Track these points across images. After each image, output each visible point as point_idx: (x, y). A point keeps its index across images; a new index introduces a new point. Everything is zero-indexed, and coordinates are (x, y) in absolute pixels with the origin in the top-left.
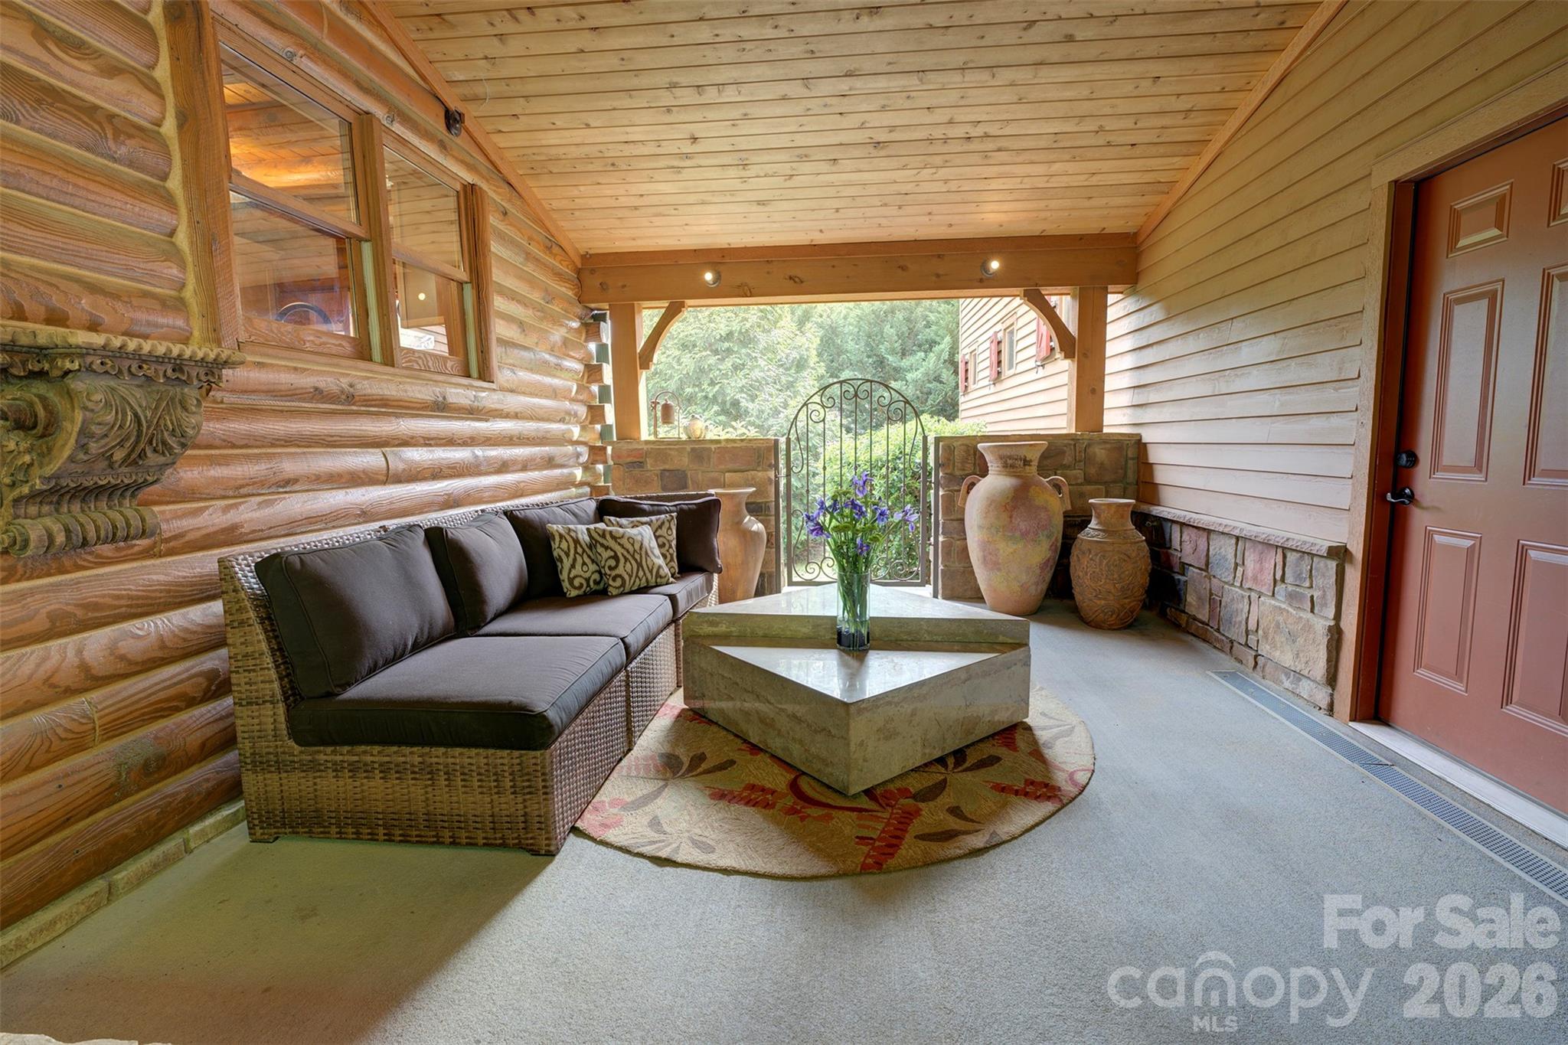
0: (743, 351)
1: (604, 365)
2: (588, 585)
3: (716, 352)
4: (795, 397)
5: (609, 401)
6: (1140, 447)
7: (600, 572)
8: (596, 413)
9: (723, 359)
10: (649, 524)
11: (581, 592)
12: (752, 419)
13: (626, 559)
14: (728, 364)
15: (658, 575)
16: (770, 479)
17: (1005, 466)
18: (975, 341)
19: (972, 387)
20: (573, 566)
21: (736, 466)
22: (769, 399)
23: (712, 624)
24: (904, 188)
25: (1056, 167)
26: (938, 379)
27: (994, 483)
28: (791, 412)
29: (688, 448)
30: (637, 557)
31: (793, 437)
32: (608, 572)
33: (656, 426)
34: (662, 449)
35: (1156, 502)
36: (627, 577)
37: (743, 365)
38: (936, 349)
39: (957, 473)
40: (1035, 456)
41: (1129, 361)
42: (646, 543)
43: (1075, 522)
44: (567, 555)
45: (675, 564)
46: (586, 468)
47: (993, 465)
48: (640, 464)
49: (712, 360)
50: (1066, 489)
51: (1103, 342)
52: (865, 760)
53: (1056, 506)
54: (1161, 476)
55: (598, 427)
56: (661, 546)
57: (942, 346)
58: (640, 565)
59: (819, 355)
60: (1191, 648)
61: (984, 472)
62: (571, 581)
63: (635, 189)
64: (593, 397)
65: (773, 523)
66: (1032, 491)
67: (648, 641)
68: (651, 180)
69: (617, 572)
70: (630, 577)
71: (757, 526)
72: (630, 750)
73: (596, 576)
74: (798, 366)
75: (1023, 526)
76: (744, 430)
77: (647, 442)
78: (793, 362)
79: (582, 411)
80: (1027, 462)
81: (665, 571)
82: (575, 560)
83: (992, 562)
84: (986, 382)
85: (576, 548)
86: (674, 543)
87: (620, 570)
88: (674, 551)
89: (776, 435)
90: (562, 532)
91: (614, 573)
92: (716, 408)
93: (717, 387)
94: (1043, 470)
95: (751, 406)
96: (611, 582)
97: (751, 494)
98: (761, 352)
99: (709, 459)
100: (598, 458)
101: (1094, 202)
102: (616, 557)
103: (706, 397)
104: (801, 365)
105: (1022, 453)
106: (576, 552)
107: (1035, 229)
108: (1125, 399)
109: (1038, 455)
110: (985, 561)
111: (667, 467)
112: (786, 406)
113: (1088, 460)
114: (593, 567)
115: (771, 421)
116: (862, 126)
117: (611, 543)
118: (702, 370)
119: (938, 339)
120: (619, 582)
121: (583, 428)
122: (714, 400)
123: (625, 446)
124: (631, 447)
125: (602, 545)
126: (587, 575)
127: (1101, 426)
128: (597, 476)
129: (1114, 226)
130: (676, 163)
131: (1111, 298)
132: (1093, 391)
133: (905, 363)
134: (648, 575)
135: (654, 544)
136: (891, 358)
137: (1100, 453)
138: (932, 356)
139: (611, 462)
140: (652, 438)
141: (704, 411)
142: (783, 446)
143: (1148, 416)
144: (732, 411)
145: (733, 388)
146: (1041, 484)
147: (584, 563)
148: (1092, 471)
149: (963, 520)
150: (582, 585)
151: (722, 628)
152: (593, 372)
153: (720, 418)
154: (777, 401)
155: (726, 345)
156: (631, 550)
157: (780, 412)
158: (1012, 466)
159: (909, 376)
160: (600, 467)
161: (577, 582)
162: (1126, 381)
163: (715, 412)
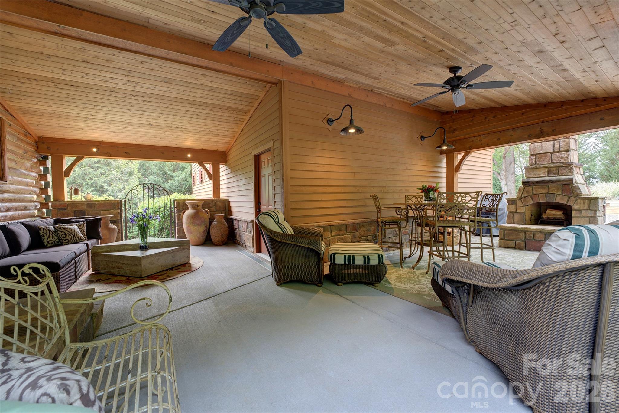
0: (105, 168)
1: (48, 175)
2: (55, 243)
3: (92, 168)
4: (129, 185)
5: (49, 187)
6: (229, 202)
7: (59, 239)
8: (44, 191)
9: (96, 170)
10: (76, 225)
11: (52, 245)
12: (109, 193)
13: (69, 235)
14: (98, 172)
15: (81, 239)
16: (118, 213)
17: (193, 207)
18: (196, 170)
19: (196, 184)
20: (49, 237)
21: (106, 209)
22: (117, 186)
23: (101, 249)
24: (161, 135)
25: (201, 136)
26: (186, 180)
27: (190, 211)
28: (126, 191)
29: (86, 203)
30: (73, 234)
31: (127, 199)
32: (62, 238)
33: (71, 196)
34: (74, 204)
35: (231, 215)
36: (70, 240)
37: (105, 173)
38: (186, 170)
39: (181, 209)
40: (200, 205)
41: (226, 181)
42: (76, 230)
43: (211, 221)
44: (46, 234)
45: (86, 236)
46: (39, 210)
47: (189, 207)
48: (65, 209)
49: (91, 170)
50: (209, 213)
51: (219, 177)
52: (146, 269)
53: (207, 217)
54: (233, 209)
55: (44, 196)
56: (81, 231)
57: (187, 170)
58: (74, 236)
59: (139, 170)
60: (236, 247)
61: (188, 209)
62: (48, 242)
63: (67, 123)
64: (42, 185)
65: (120, 226)
66: (199, 213)
67: (81, 254)
68: (74, 122)
69: (66, 238)
70: (71, 239)
71: (114, 226)
72: (76, 281)
73: (58, 240)
74: (129, 174)
75: (197, 222)
76: (107, 197)
77: (68, 201)
78: (127, 172)
79: (38, 190)
80: (198, 206)
81: (83, 237)
82: (49, 236)
83: (190, 232)
84: (198, 183)
85: (49, 232)
86: (85, 230)
87: (67, 238)
88: (85, 232)
89: (120, 199)
90: (44, 228)
91: (65, 239)
92: (92, 188)
93: (93, 181)
94: (203, 208)
95: (109, 188)
96: (64, 241)
97: (112, 217)
98: (113, 168)
99: (95, 207)
100: (44, 207)
101: (213, 144)
102: (65, 234)
103: (87, 184)
104: (131, 174)
105: (197, 204)
106: (50, 233)
107: (200, 148)
108: (226, 190)
109: (201, 204)
110: (188, 232)
111: (77, 209)
112: (124, 188)
113: (216, 205)
114: (56, 238)
115: (118, 194)
116: (147, 121)
117: (64, 230)
118: (85, 174)
119: (186, 167)
120: (67, 241)
121: (38, 196)
122: (92, 185)
123: (58, 203)
124: (60, 203)
125: (60, 231)
126: (54, 240)
127: (220, 197)
128: (43, 213)
129: (220, 149)
130: (84, 119)
131: (221, 166)
132: (217, 188)
133: (174, 174)
134: (77, 239)
135: (79, 230)
136: (169, 172)
137: (219, 204)
138: (184, 173)
139: (51, 208)
140: (70, 200)
141: (86, 189)
142: (123, 203)
143: (230, 194)
144: (101, 190)
145: (101, 181)
146: (202, 211)
147: (53, 237)
148: (218, 208)
149: (182, 222)
150: (52, 243)
151: (105, 250)
152: (43, 177)
153: (94, 192)
154: (121, 186)
155: (97, 165)
156: (71, 232)
157: (122, 191)
158: (194, 207)
159: (176, 179)
160: (44, 210)
161: (50, 242)
162: (226, 186)
163: (92, 190)
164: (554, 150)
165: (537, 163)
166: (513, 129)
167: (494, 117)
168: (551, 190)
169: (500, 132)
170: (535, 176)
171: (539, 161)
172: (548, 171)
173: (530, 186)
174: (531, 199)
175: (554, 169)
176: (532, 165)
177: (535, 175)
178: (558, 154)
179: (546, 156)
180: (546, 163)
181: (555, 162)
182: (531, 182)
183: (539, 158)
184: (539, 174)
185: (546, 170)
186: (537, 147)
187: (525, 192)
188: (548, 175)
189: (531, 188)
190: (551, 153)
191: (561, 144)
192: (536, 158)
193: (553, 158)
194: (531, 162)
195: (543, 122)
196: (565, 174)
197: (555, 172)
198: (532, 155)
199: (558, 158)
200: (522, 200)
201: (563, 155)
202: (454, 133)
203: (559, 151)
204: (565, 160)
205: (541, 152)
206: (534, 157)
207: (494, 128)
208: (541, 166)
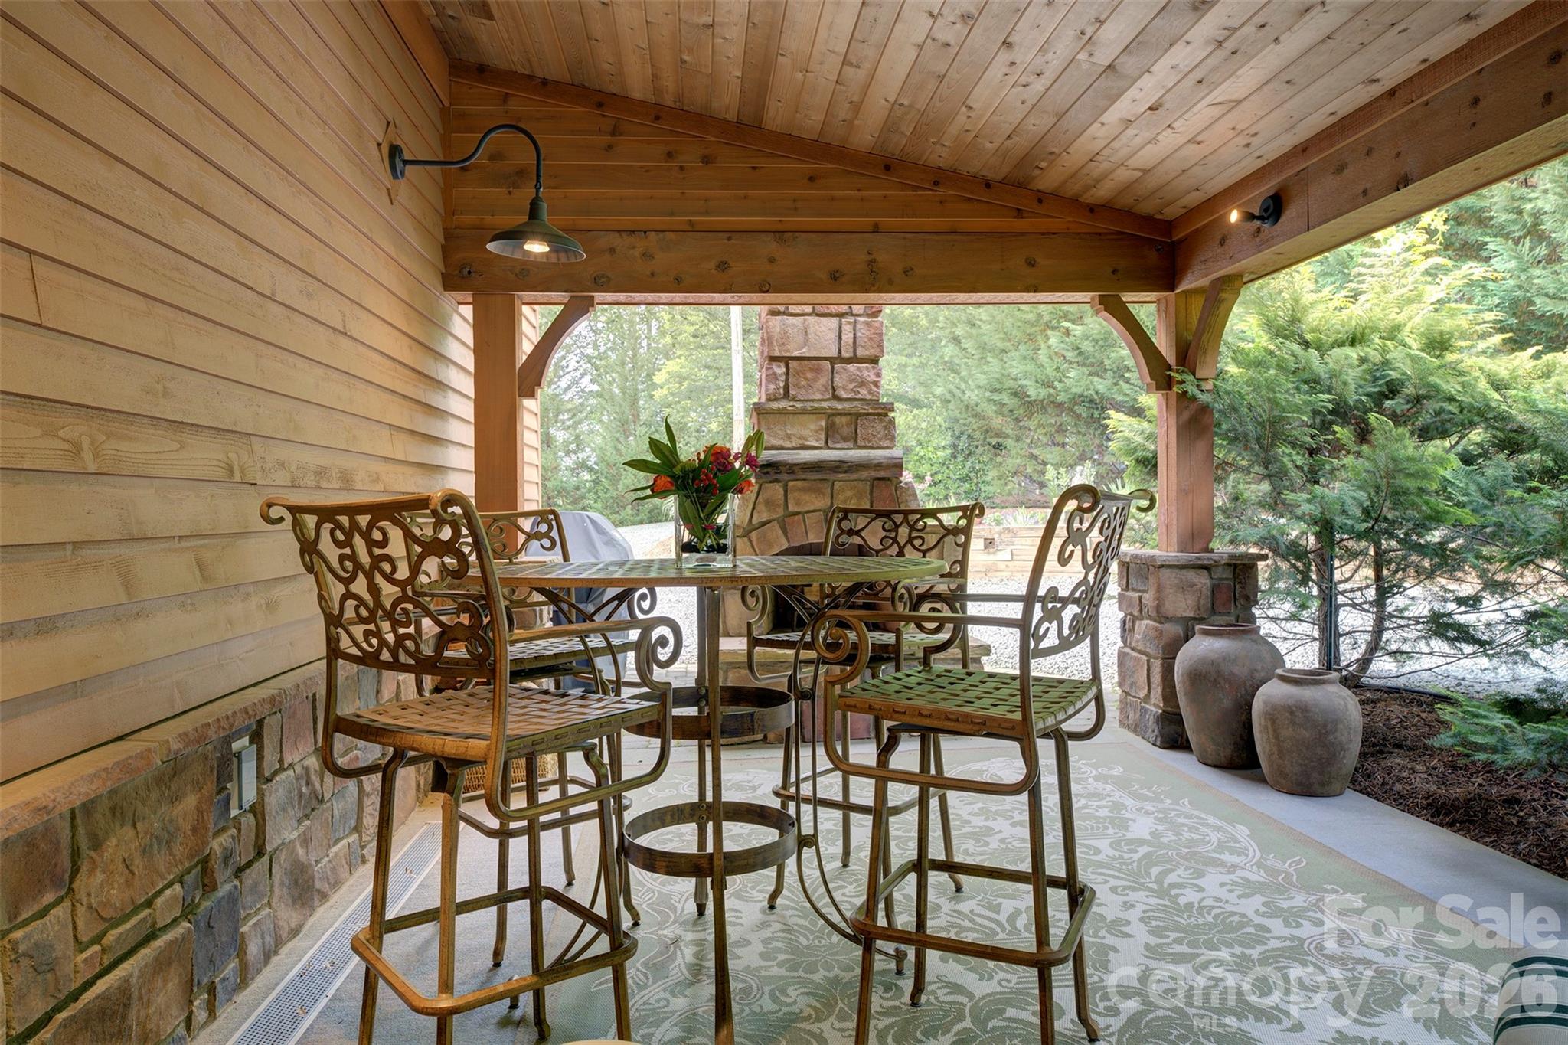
164: (840, 351)
165: (792, 392)
166: (780, 235)
167: (707, 160)
168: (841, 497)
169: (731, 233)
170: (788, 444)
171: (797, 386)
172: (827, 429)
173: (777, 481)
174: (780, 532)
175: (844, 420)
176: (776, 399)
177: (789, 437)
178: (852, 368)
179: (818, 371)
180: (818, 396)
181: (844, 395)
182: (785, 464)
183: (797, 373)
184: (801, 438)
185: (823, 423)
186: (791, 332)
187: (761, 507)
188: (826, 442)
189: (778, 489)
190: (832, 360)
191: (859, 334)
192: (787, 374)
193: (837, 379)
194: (772, 387)
195: (876, 229)
196: (874, 443)
197: (845, 431)
198: (773, 359)
199: (851, 381)
200: (754, 535)
201: (865, 373)
202: (516, 186)
203: (855, 359)
204: (870, 392)
205: (804, 352)
206: (780, 370)
207: (707, 213)
208: (808, 405)
